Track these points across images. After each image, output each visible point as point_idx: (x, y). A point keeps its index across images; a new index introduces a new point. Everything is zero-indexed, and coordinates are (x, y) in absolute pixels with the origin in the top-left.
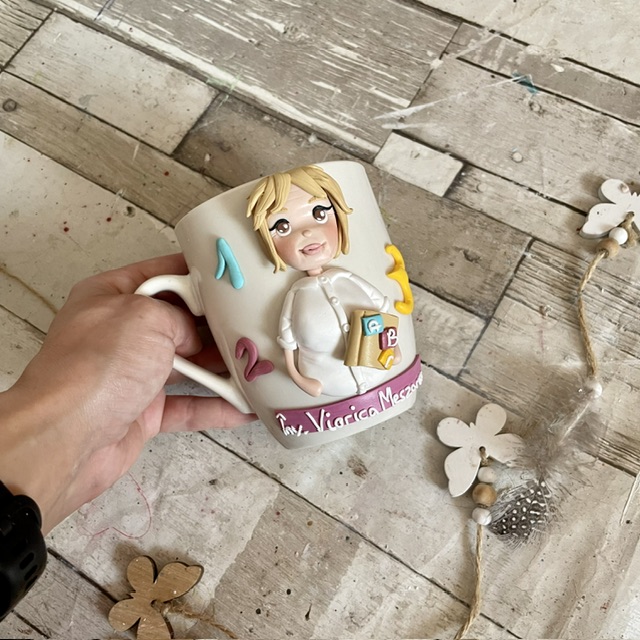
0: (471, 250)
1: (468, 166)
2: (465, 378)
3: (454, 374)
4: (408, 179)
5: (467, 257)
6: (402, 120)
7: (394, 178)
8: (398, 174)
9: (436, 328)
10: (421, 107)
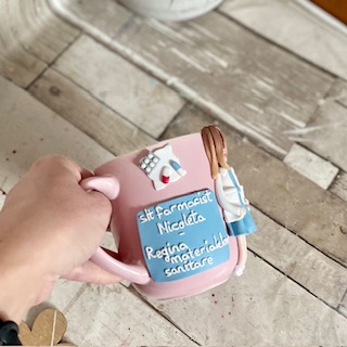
0: (344, 227)
1: (341, 171)
2: (342, 309)
3: (335, 306)
4: (306, 175)
5: (342, 231)
6: (300, 136)
7: (296, 173)
8: (299, 171)
9: (323, 275)
10: (312, 129)
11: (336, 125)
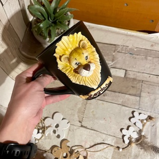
0: (133, 85)
1: (126, 70)
3: (138, 108)
6: (112, 65)
9: (132, 101)
10: (114, 62)
11: (120, 58)
